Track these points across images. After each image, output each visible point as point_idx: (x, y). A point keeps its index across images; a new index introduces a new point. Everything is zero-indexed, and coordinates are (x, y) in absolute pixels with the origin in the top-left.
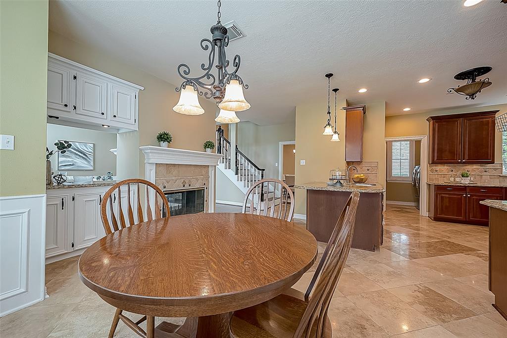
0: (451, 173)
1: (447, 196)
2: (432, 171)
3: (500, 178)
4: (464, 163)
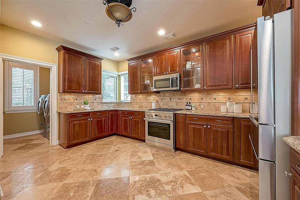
0: (76, 101)
1: (78, 122)
2: (61, 99)
3: (102, 104)
4: (86, 93)
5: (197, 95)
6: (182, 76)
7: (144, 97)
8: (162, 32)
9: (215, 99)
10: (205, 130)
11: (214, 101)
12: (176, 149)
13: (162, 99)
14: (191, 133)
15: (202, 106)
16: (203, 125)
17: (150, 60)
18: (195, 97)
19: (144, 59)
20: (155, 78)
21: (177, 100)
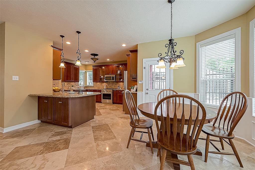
6: (116, 76)
7: (100, 83)
8: (108, 60)
12: (113, 103)
13: (109, 85)
14: (118, 96)
17: (104, 68)
18: (121, 84)
19: (100, 67)
20: (105, 76)
21: (115, 85)
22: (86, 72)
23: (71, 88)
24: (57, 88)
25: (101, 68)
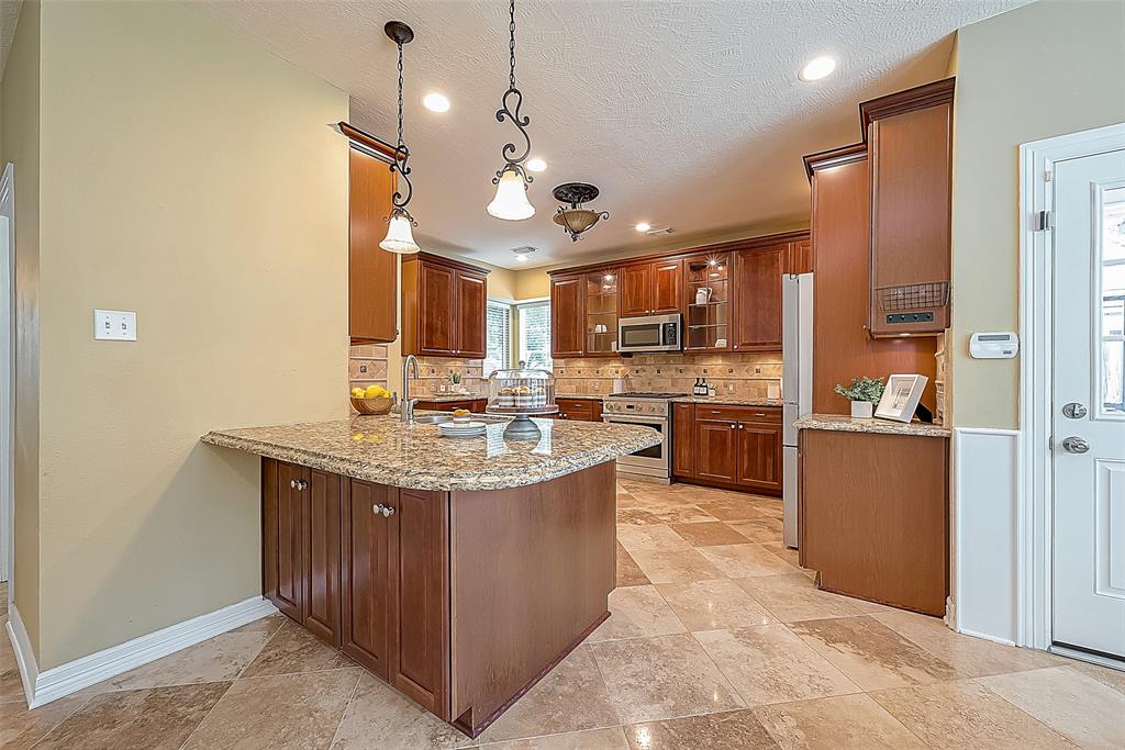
3: (482, 382)
4: (458, 356)
5: (720, 362)
6: (687, 319)
7: (591, 365)
8: (643, 227)
9: (758, 371)
10: (733, 434)
11: (756, 376)
12: (675, 479)
13: (637, 372)
14: (705, 442)
15: (731, 388)
16: (730, 424)
17: (609, 278)
18: (717, 365)
19: (593, 275)
20: (623, 322)
21: (673, 372)
22: (514, 306)
23: (446, 388)
24: (374, 389)
25: (598, 282)
